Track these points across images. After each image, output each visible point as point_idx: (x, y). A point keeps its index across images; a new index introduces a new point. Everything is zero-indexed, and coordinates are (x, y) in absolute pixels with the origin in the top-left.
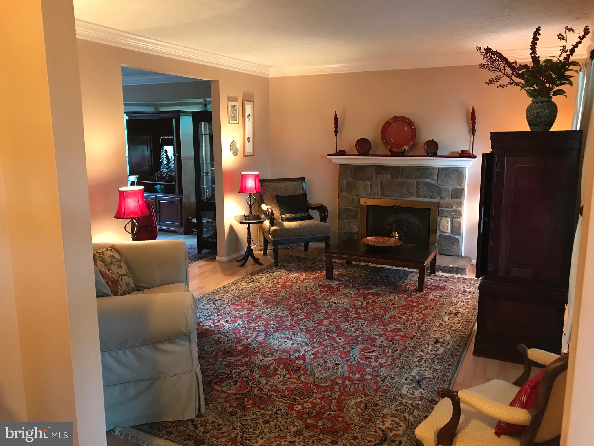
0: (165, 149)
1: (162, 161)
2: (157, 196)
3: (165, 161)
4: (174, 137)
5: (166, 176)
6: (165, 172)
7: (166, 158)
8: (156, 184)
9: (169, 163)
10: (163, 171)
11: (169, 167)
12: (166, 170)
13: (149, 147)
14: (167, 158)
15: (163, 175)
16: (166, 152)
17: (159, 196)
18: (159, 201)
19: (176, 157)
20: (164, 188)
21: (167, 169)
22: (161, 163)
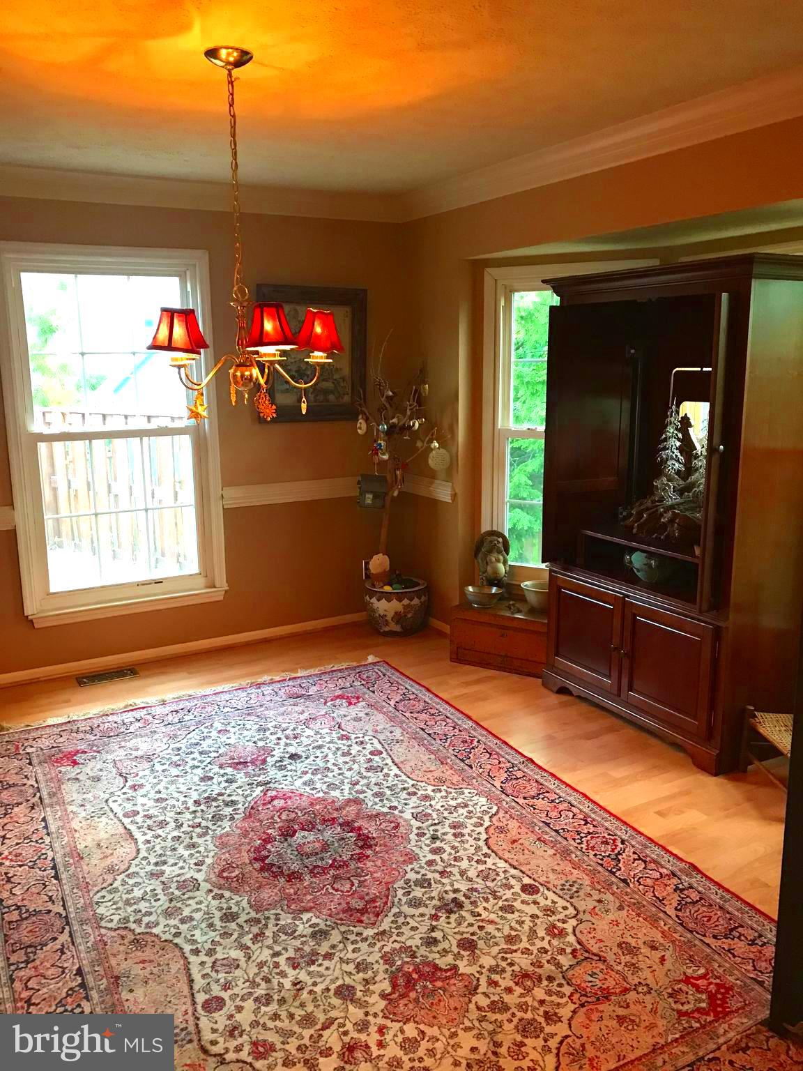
0: (681, 414)
1: (664, 461)
2: (628, 596)
3: (678, 461)
4: (715, 369)
5: (672, 521)
6: (672, 507)
7: (680, 449)
8: (633, 550)
9: (690, 470)
10: (662, 499)
11: (689, 488)
12: (672, 498)
13: (626, 405)
14: (687, 446)
15: (661, 515)
16: (686, 422)
17: (639, 598)
18: (635, 616)
19: (715, 458)
20: (658, 567)
21: (681, 492)
22: (658, 469)
